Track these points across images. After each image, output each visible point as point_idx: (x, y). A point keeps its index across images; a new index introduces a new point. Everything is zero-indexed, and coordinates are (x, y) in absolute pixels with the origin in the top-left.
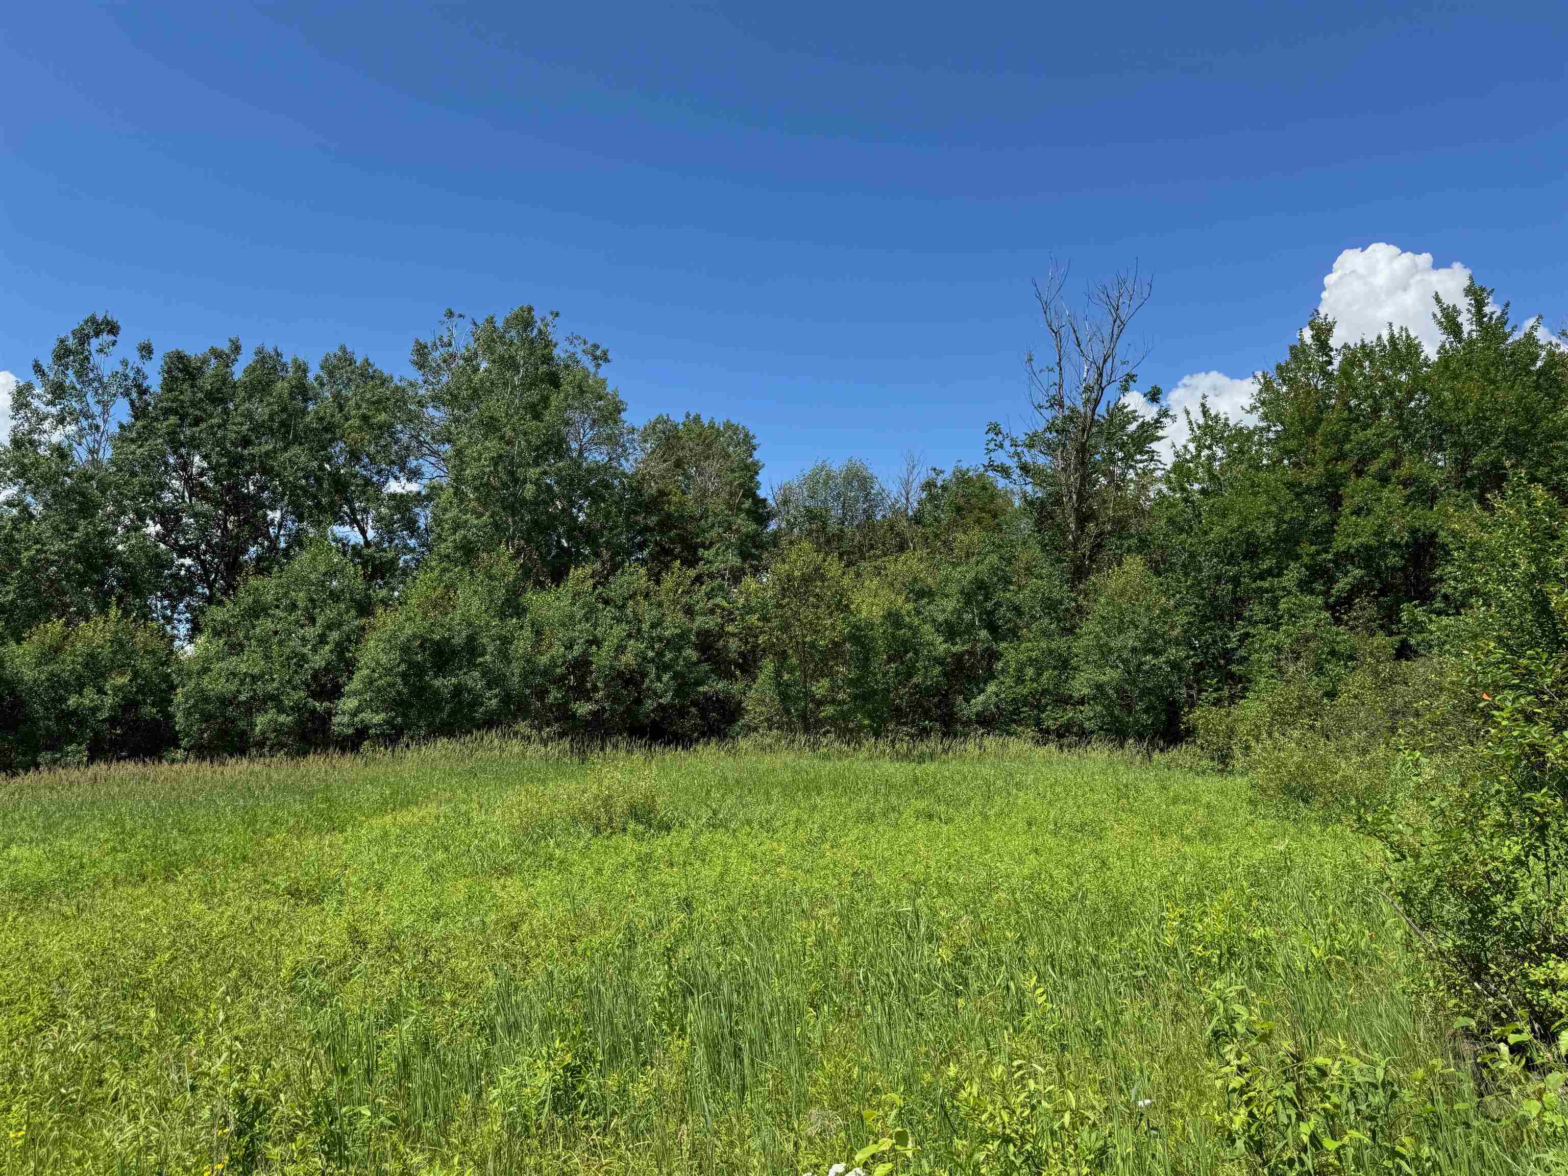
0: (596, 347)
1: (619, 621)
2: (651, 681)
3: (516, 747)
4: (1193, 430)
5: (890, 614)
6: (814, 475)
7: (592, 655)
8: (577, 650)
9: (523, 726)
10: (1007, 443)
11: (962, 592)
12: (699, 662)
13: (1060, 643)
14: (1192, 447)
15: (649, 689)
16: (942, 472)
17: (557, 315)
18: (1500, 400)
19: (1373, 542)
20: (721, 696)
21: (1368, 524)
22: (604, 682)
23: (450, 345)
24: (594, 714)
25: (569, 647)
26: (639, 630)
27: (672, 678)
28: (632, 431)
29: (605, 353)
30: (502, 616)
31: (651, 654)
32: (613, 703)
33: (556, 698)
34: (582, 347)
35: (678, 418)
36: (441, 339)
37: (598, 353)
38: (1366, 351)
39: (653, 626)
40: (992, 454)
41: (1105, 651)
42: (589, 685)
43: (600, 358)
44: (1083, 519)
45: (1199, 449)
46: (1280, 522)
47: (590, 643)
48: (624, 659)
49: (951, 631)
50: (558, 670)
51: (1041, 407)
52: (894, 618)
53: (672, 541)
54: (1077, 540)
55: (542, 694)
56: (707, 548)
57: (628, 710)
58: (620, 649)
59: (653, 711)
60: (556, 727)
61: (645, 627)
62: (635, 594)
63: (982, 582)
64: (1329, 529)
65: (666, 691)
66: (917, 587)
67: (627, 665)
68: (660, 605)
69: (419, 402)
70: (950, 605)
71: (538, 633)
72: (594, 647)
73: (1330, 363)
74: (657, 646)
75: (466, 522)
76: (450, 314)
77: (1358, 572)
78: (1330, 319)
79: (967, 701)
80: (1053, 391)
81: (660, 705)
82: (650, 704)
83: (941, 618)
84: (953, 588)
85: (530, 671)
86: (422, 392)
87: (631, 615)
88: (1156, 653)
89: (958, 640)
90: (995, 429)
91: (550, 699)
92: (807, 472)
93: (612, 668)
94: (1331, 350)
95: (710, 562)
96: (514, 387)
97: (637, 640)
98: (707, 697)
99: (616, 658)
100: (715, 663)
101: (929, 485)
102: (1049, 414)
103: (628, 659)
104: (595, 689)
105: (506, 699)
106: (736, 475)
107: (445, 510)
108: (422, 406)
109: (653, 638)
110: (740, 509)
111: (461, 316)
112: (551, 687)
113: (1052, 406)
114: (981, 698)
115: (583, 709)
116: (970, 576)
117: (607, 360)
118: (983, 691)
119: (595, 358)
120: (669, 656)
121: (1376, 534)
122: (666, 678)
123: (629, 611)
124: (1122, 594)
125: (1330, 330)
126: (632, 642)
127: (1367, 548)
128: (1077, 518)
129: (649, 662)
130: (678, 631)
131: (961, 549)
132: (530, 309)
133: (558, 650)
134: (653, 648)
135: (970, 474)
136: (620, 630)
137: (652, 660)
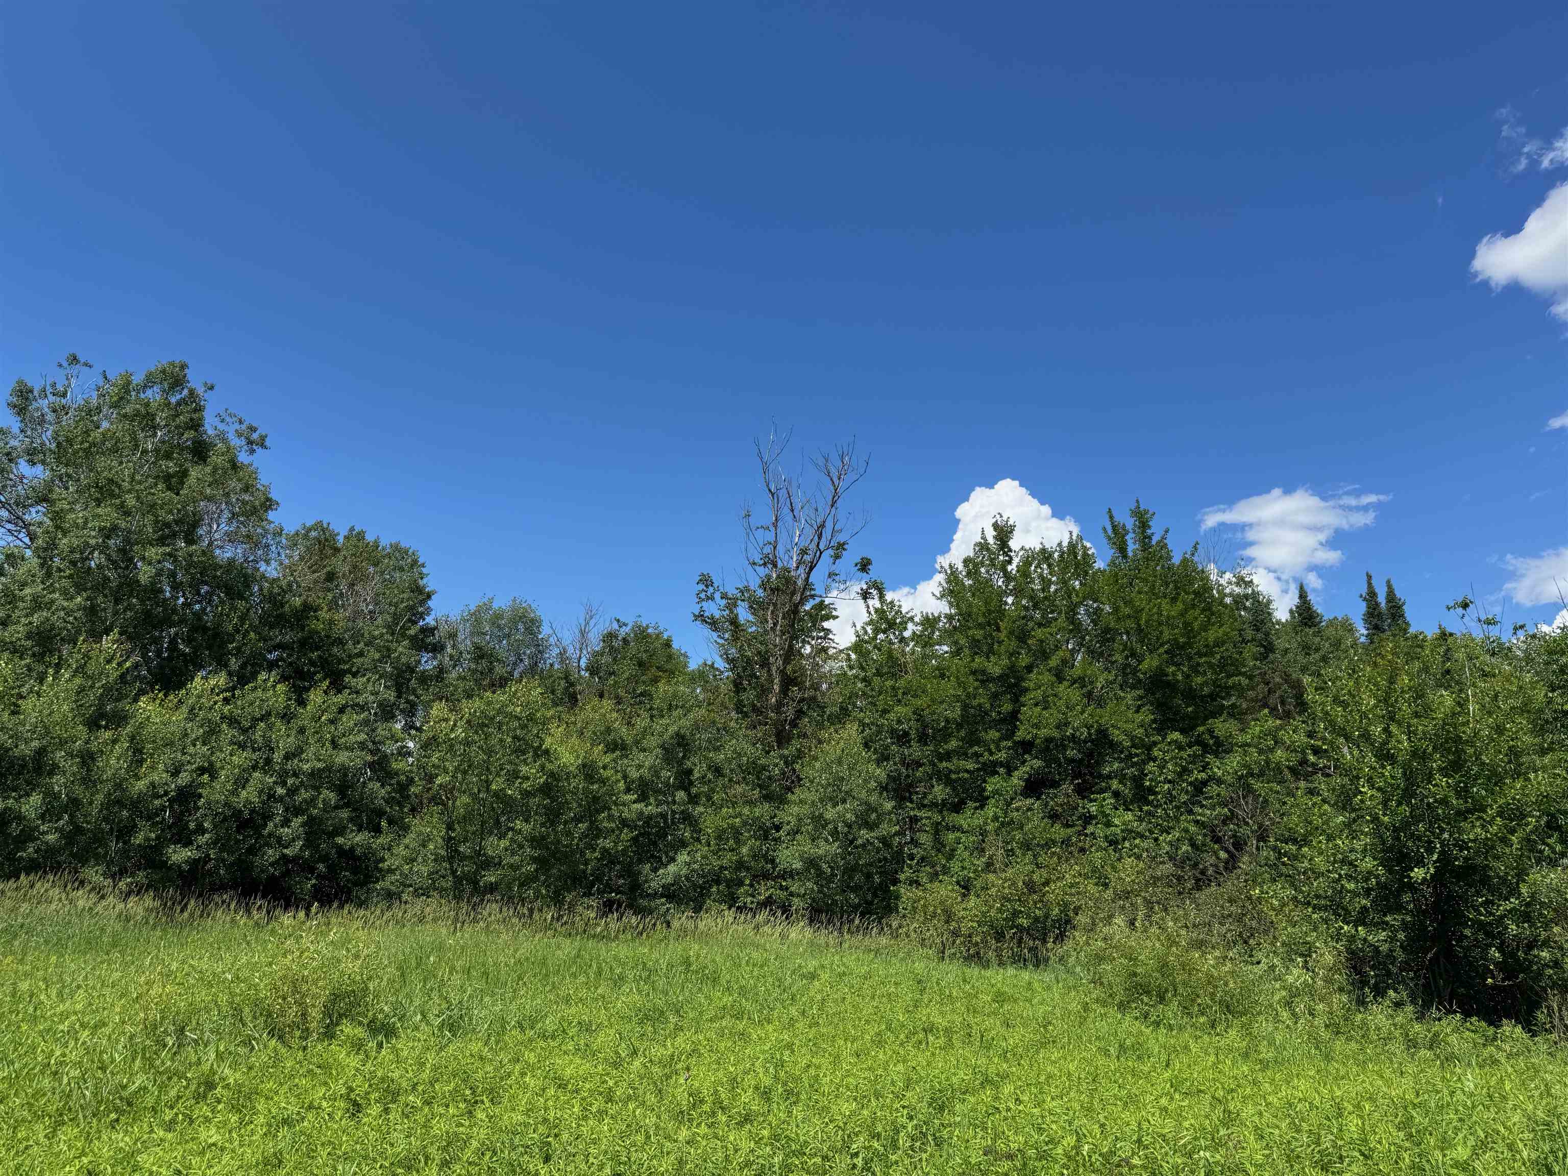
0: (253, 429)
1: (242, 746)
2: (276, 826)
3: (83, 900)
4: (870, 613)
5: (584, 766)
6: (479, 610)
7: (202, 785)
8: (184, 778)
9: (94, 874)
10: (717, 596)
11: (663, 747)
12: (336, 807)
13: (763, 810)
14: (869, 629)
15: (270, 835)
16: (626, 625)
17: (212, 388)
18: (1165, 613)
19: (1056, 734)
20: (358, 851)
21: (1052, 716)
22: (213, 822)
23: (64, 395)
24: (194, 863)
25: (176, 773)
26: (268, 761)
27: (303, 825)
28: (279, 533)
29: (263, 438)
30: (93, 724)
31: (280, 791)
32: (221, 850)
33: (147, 839)
34: (237, 426)
35: (341, 530)
36: (54, 385)
37: (255, 436)
38: (1045, 555)
39: (287, 757)
40: (704, 604)
41: (819, 821)
42: (192, 825)
43: (256, 443)
44: (788, 682)
45: (877, 631)
46: (965, 707)
47: (202, 770)
48: (244, 794)
49: (644, 789)
50: (157, 802)
51: (754, 564)
52: (588, 771)
53: (312, 663)
54: (779, 705)
55: (125, 832)
56: (354, 675)
57: (239, 862)
58: (241, 782)
59: (272, 865)
60: (141, 876)
61: (277, 757)
62: (269, 714)
63: (683, 737)
64: (1013, 717)
65: (294, 840)
66: (610, 738)
67: (248, 801)
68: (302, 731)
69: (8, 454)
70: (649, 760)
71: (138, 751)
72: (206, 776)
73: (1010, 562)
74: (290, 782)
75: (53, 602)
76: (74, 360)
77: (1037, 763)
78: (1011, 522)
79: (655, 870)
80: (768, 550)
81: (284, 856)
82: (271, 854)
83: (634, 774)
84: (652, 742)
85: (115, 802)
86: (14, 443)
87: (260, 740)
88: (871, 827)
89: (652, 800)
90: (706, 581)
91: (138, 839)
92: (473, 608)
93: (227, 804)
94: (1010, 550)
95: (357, 692)
96: (145, 452)
97: (266, 773)
98: (342, 852)
99: (234, 793)
100: (354, 810)
101: (610, 636)
102: (762, 571)
103: (249, 795)
104: (201, 830)
105: (71, 836)
106: (405, 596)
107: (23, 585)
108: (10, 461)
109: (286, 772)
110: (403, 635)
111: (86, 365)
112: (140, 823)
113: (765, 564)
114: (672, 868)
115: (179, 855)
116: (672, 729)
117: (263, 446)
118: (673, 860)
119: (250, 442)
120: (304, 795)
121: (1058, 727)
122: (297, 822)
123: (258, 735)
124: (840, 762)
125: (1011, 532)
126: (256, 775)
127: (1049, 740)
128: (782, 681)
129: (276, 801)
130: (320, 765)
131: (663, 700)
132: (183, 367)
133: (160, 776)
134: (284, 784)
135: (650, 631)
136: (241, 758)
137: (281, 799)
